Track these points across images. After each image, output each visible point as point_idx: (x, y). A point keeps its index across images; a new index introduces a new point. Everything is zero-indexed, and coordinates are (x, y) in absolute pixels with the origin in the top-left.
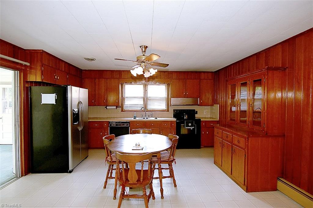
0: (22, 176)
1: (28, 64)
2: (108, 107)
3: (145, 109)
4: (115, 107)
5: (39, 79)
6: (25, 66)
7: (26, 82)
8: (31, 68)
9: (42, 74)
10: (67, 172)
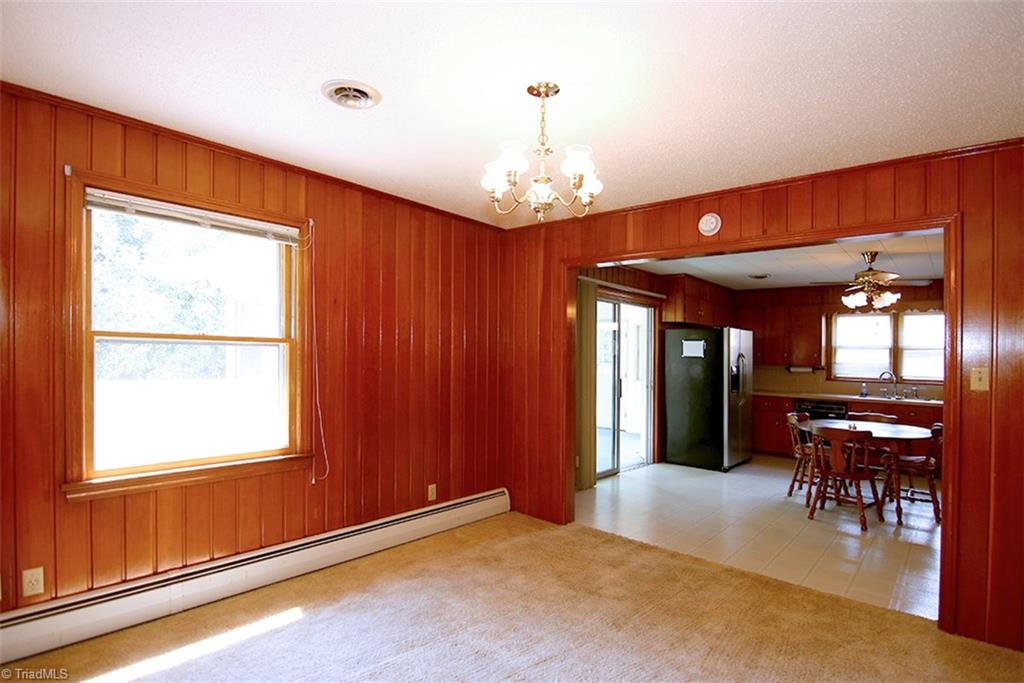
0: (654, 462)
1: (664, 297)
2: (792, 370)
3: (896, 377)
4: (810, 370)
5: (679, 319)
6: (661, 299)
7: (661, 323)
8: (667, 301)
9: (685, 311)
10: (720, 470)
